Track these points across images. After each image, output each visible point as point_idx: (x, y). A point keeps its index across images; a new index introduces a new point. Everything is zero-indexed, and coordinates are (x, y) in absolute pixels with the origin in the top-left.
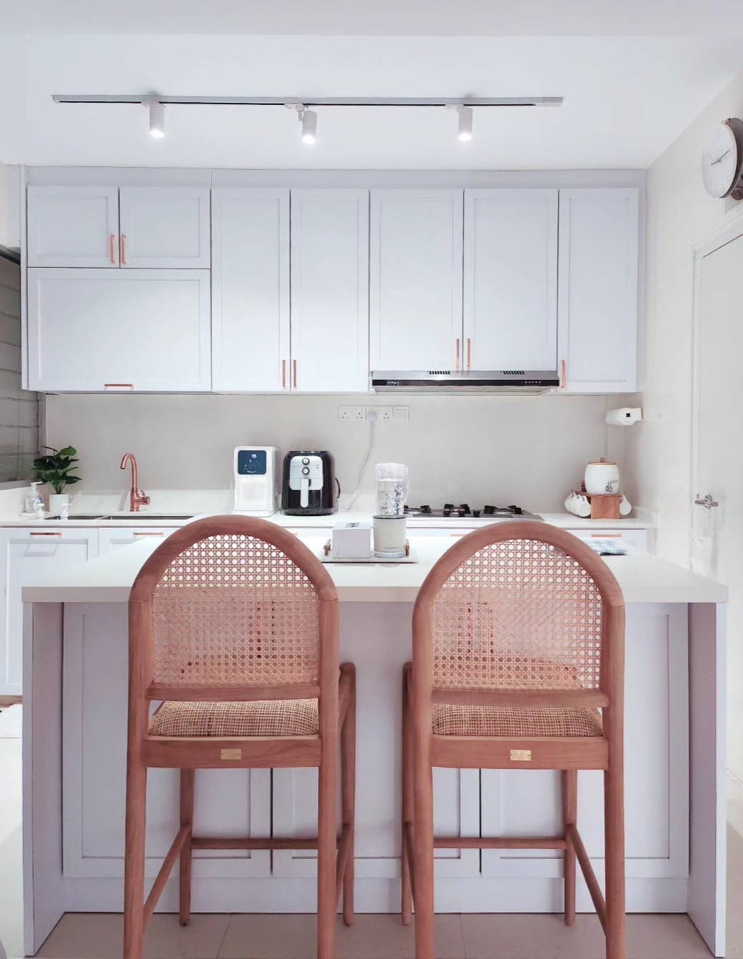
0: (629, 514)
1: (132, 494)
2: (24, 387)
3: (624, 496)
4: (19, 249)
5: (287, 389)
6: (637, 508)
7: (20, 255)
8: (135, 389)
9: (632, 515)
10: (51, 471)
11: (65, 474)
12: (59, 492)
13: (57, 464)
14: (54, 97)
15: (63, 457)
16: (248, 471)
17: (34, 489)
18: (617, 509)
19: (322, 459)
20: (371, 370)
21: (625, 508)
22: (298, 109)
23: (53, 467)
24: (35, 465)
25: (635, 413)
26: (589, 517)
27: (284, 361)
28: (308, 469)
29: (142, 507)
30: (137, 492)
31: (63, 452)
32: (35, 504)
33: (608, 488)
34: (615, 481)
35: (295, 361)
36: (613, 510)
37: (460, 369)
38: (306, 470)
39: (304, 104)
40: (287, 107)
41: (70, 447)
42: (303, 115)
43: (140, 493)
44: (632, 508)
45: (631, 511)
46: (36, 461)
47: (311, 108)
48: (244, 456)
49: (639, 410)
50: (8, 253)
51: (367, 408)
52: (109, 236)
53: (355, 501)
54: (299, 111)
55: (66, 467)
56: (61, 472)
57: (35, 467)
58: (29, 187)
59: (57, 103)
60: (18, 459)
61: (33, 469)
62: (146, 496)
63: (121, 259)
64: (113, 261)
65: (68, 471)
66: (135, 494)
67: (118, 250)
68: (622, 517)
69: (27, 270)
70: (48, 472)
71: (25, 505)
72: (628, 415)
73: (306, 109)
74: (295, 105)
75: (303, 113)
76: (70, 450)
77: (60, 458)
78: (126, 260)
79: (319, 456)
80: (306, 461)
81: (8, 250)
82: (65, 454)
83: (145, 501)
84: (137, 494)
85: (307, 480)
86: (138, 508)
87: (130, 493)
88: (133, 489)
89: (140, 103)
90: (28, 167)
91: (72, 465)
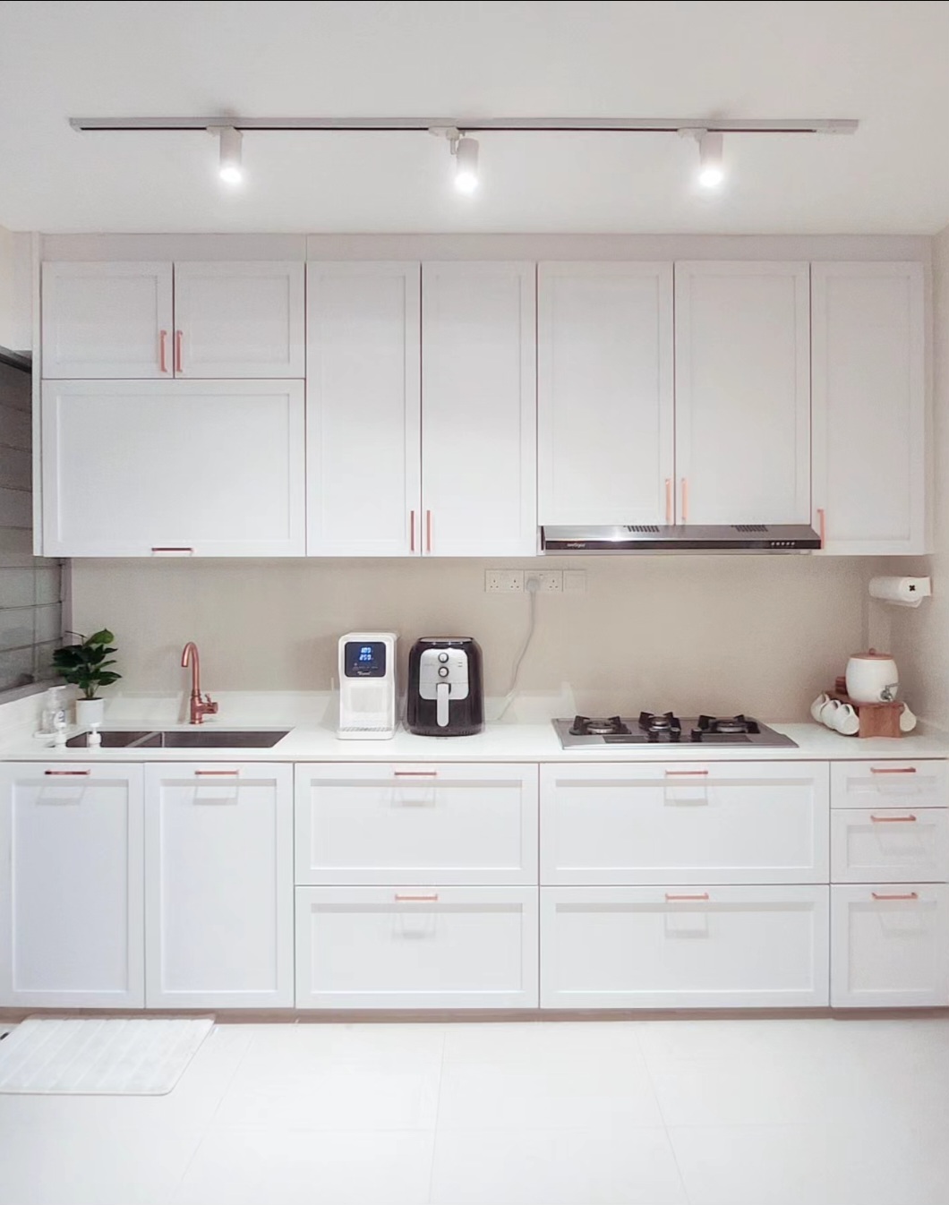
0: (914, 730)
1: (193, 700)
2: (37, 552)
3: (906, 705)
4: (30, 352)
5: (417, 553)
6: (924, 721)
7: (31, 361)
8: (197, 553)
9: (916, 731)
10: (79, 666)
11: (97, 670)
12: (90, 697)
13: (85, 658)
14: (72, 122)
15: (94, 646)
16: (360, 673)
17: (55, 696)
18: (897, 724)
19: (466, 653)
20: (541, 524)
21: (908, 721)
22: (449, 136)
23: (81, 661)
24: (55, 659)
25: (922, 584)
26: (856, 735)
27: (412, 513)
28: (446, 668)
29: (206, 717)
30: (199, 695)
31: (95, 639)
32: (56, 719)
33: (885, 695)
34: (893, 685)
35: (428, 512)
36: (889, 725)
37: (672, 523)
38: (444, 670)
39: (460, 129)
40: (433, 132)
41: (106, 630)
42: (457, 146)
43: (202, 697)
44: (918, 722)
45: (917, 725)
46: (57, 652)
47: (469, 135)
48: (353, 650)
49: (927, 580)
50: (15, 358)
51: (526, 572)
52: (159, 333)
53: (509, 704)
54: (451, 140)
55: (100, 661)
56: (92, 668)
57: (56, 662)
58: (44, 264)
59: (76, 130)
60: (34, 652)
61: (54, 665)
62: (212, 701)
63: (177, 365)
64: (163, 369)
65: (102, 666)
66: (197, 698)
67: (171, 352)
68: (903, 734)
69: (41, 384)
70: (74, 669)
71: (41, 722)
72: (912, 588)
73: (461, 136)
74: (445, 130)
75: (457, 143)
76: (104, 636)
77: (90, 649)
78: (181, 368)
79: (462, 649)
80: (444, 658)
81: (15, 354)
82: (97, 643)
83: (211, 708)
84: (200, 700)
85: (447, 686)
86: (200, 719)
87: (190, 697)
88: (194, 691)
89: (204, 129)
90: (44, 237)
91: (108, 657)
